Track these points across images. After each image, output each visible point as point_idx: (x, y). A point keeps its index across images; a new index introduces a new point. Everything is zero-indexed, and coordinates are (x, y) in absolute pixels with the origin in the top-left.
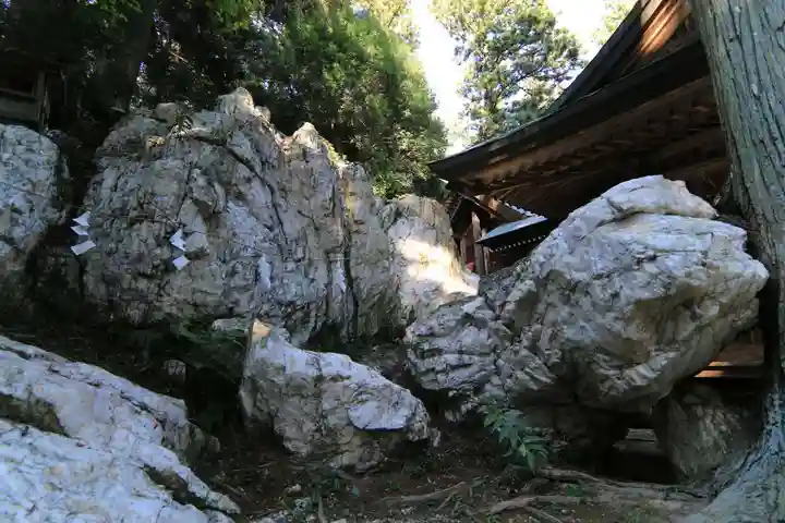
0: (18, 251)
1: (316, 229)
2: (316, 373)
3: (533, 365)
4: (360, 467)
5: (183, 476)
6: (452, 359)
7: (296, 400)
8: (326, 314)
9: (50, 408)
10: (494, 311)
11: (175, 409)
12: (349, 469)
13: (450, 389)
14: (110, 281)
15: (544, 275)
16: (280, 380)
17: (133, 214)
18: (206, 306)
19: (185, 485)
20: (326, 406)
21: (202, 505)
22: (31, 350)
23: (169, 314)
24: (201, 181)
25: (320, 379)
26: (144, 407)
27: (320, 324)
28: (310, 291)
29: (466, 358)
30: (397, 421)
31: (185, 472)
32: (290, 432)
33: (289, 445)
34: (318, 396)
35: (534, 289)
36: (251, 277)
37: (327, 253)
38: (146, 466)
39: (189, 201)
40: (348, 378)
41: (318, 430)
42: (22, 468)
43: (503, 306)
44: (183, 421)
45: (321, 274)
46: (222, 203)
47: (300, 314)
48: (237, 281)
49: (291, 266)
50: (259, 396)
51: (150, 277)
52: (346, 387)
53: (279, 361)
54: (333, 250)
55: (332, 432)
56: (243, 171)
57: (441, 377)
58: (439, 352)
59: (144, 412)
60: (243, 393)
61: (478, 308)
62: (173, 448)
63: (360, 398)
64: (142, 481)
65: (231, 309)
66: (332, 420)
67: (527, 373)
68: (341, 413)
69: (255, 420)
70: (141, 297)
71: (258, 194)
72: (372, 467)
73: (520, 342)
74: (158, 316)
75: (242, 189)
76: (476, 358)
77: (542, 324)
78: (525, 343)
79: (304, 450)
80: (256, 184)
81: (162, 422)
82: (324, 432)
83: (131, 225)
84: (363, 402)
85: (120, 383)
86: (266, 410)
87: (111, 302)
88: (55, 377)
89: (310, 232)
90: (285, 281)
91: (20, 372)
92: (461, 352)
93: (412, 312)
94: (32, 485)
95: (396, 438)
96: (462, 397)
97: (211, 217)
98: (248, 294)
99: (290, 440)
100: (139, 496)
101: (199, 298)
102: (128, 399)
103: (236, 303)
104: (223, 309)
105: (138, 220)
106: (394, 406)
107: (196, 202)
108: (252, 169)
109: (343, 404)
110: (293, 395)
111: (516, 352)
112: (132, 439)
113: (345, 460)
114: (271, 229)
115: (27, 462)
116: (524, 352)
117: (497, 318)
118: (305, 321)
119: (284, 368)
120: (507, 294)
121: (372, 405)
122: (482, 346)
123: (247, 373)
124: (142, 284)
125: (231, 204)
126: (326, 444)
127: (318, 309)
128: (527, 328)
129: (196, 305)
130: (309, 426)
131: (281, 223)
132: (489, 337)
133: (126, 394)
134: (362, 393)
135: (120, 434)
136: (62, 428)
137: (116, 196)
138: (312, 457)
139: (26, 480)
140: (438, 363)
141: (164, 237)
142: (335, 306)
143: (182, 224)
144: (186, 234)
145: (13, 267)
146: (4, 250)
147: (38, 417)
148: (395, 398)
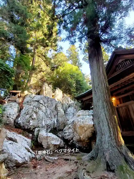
5: (29, 149)
6: (68, 134)
7: (44, 140)
8: (54, 126)
13: (68, 139)
14: (23, 123)
16: (42, 137)
18: (35, 126)
19: (29, 150)
20: (48, 141)
21: (31, 153)
22: (15, 133)
24: (35, 108)
25: (47, 137)
26: (26, 140)
27: (52, 128)
28: (51, 122)
30: (58, 143)
32: (44, 144)
33: (44, 147)
34: (47, 139)
38: (25, 147)
39: (33, 112)
40: (51, 137)
41: (47, 144)
44: (30, 142)
45: (53, 119)
46: (38, 111)
47: (49, 126)
48: (40, 122)
49: (48, 119)
50: (40, 139)
51: (28, 122)
54: (56, 115)
55: (49, 145)
56: (41, 105)
57: (67, 137)
58: (66, 133)
60: (38, 139)
62: (29, 146)
64: (24, 149)
68: (50, 142)
69: (40, 143)
70: (27, 125)
71: (44, 108)
74: (29, 128)
75: (41, 108)
76: (71, 134)
80: (43, 107)
81: (28, 142)
84: (53, 140)
85: (24, 137)
86: (41, 141)
87: (23, 126)
88: (17, 136)
89: (52, 113)
90: (47, 121)
91: (14, 136)
94: (14, 148)
95: (58, 146)
96: (70, 140)
97: (36, 113)
98: (41, 124)
99: (44, 146)
101: (34, 125)
102: (24, 139)
103: (39, 125)
105: (27, 114)
107: (34, 111)
108: (42, 104)
109: (50, 140)
112: (24, 144)
114: (45, 113)
115: (14, 145)
117: (73, 128)
118: (50, 128)
119: (43, 135)
121: (54, 141)
122: (72, 132)
123: (39, 136)
125: (39, 110)
127: (52, 125)
129: (34, 126)
130: (46, 144)
131: (47, 112)
132: (72, 130)
134: (53, 139)
136: (17, 142)
137: (25, 111)
140: (66, 135)
141: (30, 117)
142: (56, 125)
143: (32, 115)
144: (33, 116)
145: (13, 122)
146: (12, 120)
147: (15, 141)
148: (58, 140)
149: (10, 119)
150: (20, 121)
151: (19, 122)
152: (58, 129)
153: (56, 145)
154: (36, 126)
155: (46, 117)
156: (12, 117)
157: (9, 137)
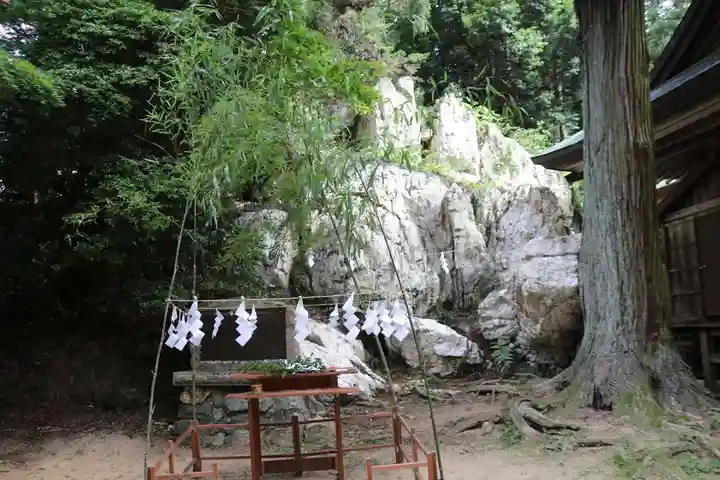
1: (431, 236)
2: (416, 329)
4: (442, 374)
5: (363, 366)
6: (496, 322)
8: (441, 294)
9: (319, 339)
11: (358, 343)
12: (437, 375)
13: (498, 339)
14: (323, 285)
17: (329, 251)
20: (422, 344)
21: (370, 376)
25: (418, 332)
27: (435, 301)
28: (427, 281)
29: (503, 321)
30: (459, 352)
32: (407, 356)
33: (408, 363)
36: (389, 277)
37: (440, 252)
38: (350, 360)
40: (433, 331)
44: (362, 349)
45: (435, 268)
46: (369, 236)
48: (382, 280)
49: (414, 266)
52: (431, 335)
54: (445, 249)
55: (427, 356)
56: (380, 211)
57: (492, 332)
58: (490, 318)
62: (360, 357)
63: (439, 341)
66: (427, 351)
68: (430, 347)
69: (393, 352)
72: (449, 375)
76: (508, 322)
79: (416, 365)
80: (389, 217)
81: (354, 348)
83: (329, 255)
84: (441, 343)
89: (427, 239)
92: (500, 318)
95: (459, 361)
99: (408, 360)
105: (331, 253)
106: (457, 345)
108: (385, 209)
109: (431, 343)
112: (344, 351)
113: (434, 370)
114: (399, 244)
118: (424, 301)
121: (445, 344)
122: (510, 314)
124: (337, 286)
125: (375, 235)
127: (433, 291)
132: (512, 309)
133: (340, 336)
135: (341, 348)
136: (323, 345)
138: (419, 368)
140: (489, 324)
142: (448, 288)
146: (282, 275)
148: (457, 341)
149: (276, 271)
152: (459, 305)
153: (453, 356)
155: (405, 261)
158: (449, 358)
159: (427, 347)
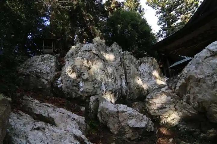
0: (49, 82)
1: (117, 70)
2: (117, 110)
3: (188, 108)
4: (132, 138)
6: (159, 106)
7: (112, 118)
8: (121, 93)
9: (53, 119)
10: (172, 90)
11: (82, 119)
12: (129, 139)
13: (160, 115)
14: (68, 88)
15: (188, 77)
16: (107, 112)
18: (89, 92)
19: (84, 140)
20: (121, 119)
22: (50, 105)
23: (81, 95)
24: (86, 61)
25: (118, 112)
26: (74, 119)
27: (120, 96)
28: (116, 87)
29: (164, 105)
30: (143, 125)
31: (83, 137)
32: (111, 127)
33: (111, 131)
34: (118, 117)
35: (185, 82)
36: (100, 84)
37: (120, 76)
38: (74, 134)
39: (83, 67)
40: (126, 112)
41: (119, 127)
42: (46, 134)
43: (175, 88)
44: (84, 123)
45: (119, 82)
46: (91, 66)
48: (97, 85)
49: (110, 80)
50: (103, 117)
51: (76, 86)
52: (126, 115)
53: (107, 107)
54: (122, 75)
55: (123, 127)
56: (96, 57)
57: (157, 111)
58: (155, 103)
59: (74, 120)
60: (98, 115)
61: (167, 89)
62: (81, 130)
63: (130, 118)
64: (72, 139)
65: (95, 93)
66: (123, 124)
67: (187, 110)
68: (125, 122)
69: (102, 123)
70: (74, 91)
72: (136, 139)
73: (183, 100)
74: (78, 96)
76: (168, 106)
77: (190, 94)
78: (184, 100)
79: (116, 133)
80: (100, 60)
81: (79, 123)
82: (121, 127)
85: (69, 113)
86: (104, 120)
87: (68, 93)
88: (55, 112)
89: (115, 71)
90: (109, 85)
91: (47, 110)
92: (162, 104)
93: (148, 91)
94: (48, 138)
95: (142, 130)
97: (89, 70)
98: (99, 89)
99: (111, 129)
100: (72, 142)
102: (71, 117)
103: (97, 91)
104: (94, 93)
106: (141, 120)
107: (85, 66)
108: (98, 56)
109: (125, 119)
110: (111, 117)
111: (182, 103)
112: (71, 127)
113: (128, 136)
114: (104, 71)
115: (47, 132)
116: (184, 103)
117: (173, 92)
119: (108, 109)
120: (176, 84)
121: (134, 120)
122: (169, 101)
123: (99, 110)
124: (75, 88)
126: (122, 131)
127: (119, 92)
128: (184, 95)
129: (87, 93)
130: (116, 126)
131: (107, 69)
132: (171, 98)
133: (70, 116)
134: (131, 116)
135: (68, 126)
136: (55, 124)
137: (68, 67)
138: (118, 135)
139: (46, 137)
140: (155, 107)
141: (79, 76)
142: (124, 91)
143: (82, 73)
144: (84, 75)
145: (48, 86)
146: (46, 82)
147: (50, 121)
148: (141, 118)
149: (43, 80)
150: (62, 84)
151: (59, 86)
152: (128, 98)
153: (139, 128)
154: (92, 92)
155: (106, 78)
156: (45, 77)
157: (38, 113)
158: (137, 129)
159: (123, 121)
